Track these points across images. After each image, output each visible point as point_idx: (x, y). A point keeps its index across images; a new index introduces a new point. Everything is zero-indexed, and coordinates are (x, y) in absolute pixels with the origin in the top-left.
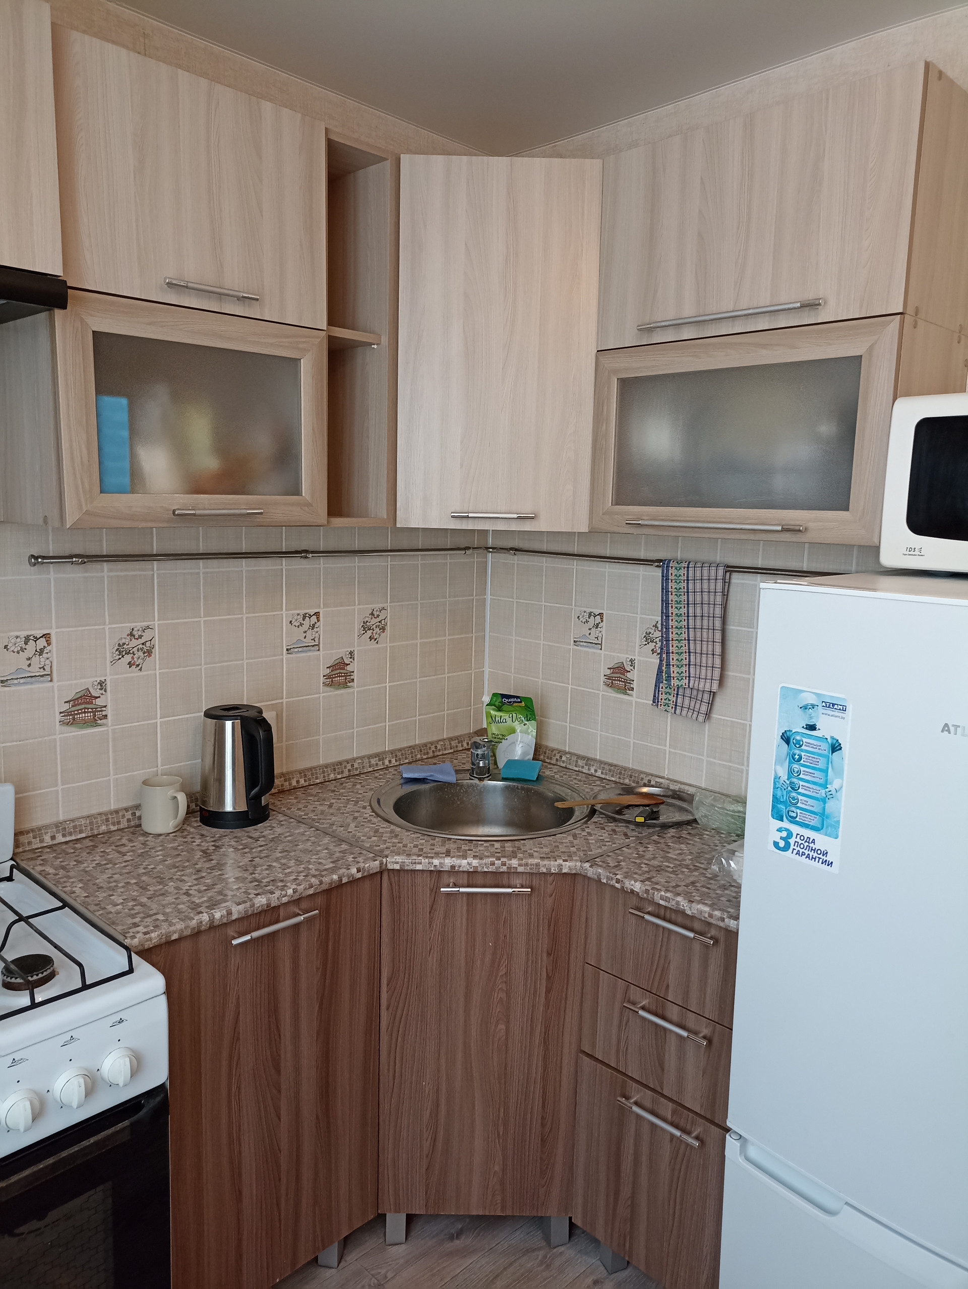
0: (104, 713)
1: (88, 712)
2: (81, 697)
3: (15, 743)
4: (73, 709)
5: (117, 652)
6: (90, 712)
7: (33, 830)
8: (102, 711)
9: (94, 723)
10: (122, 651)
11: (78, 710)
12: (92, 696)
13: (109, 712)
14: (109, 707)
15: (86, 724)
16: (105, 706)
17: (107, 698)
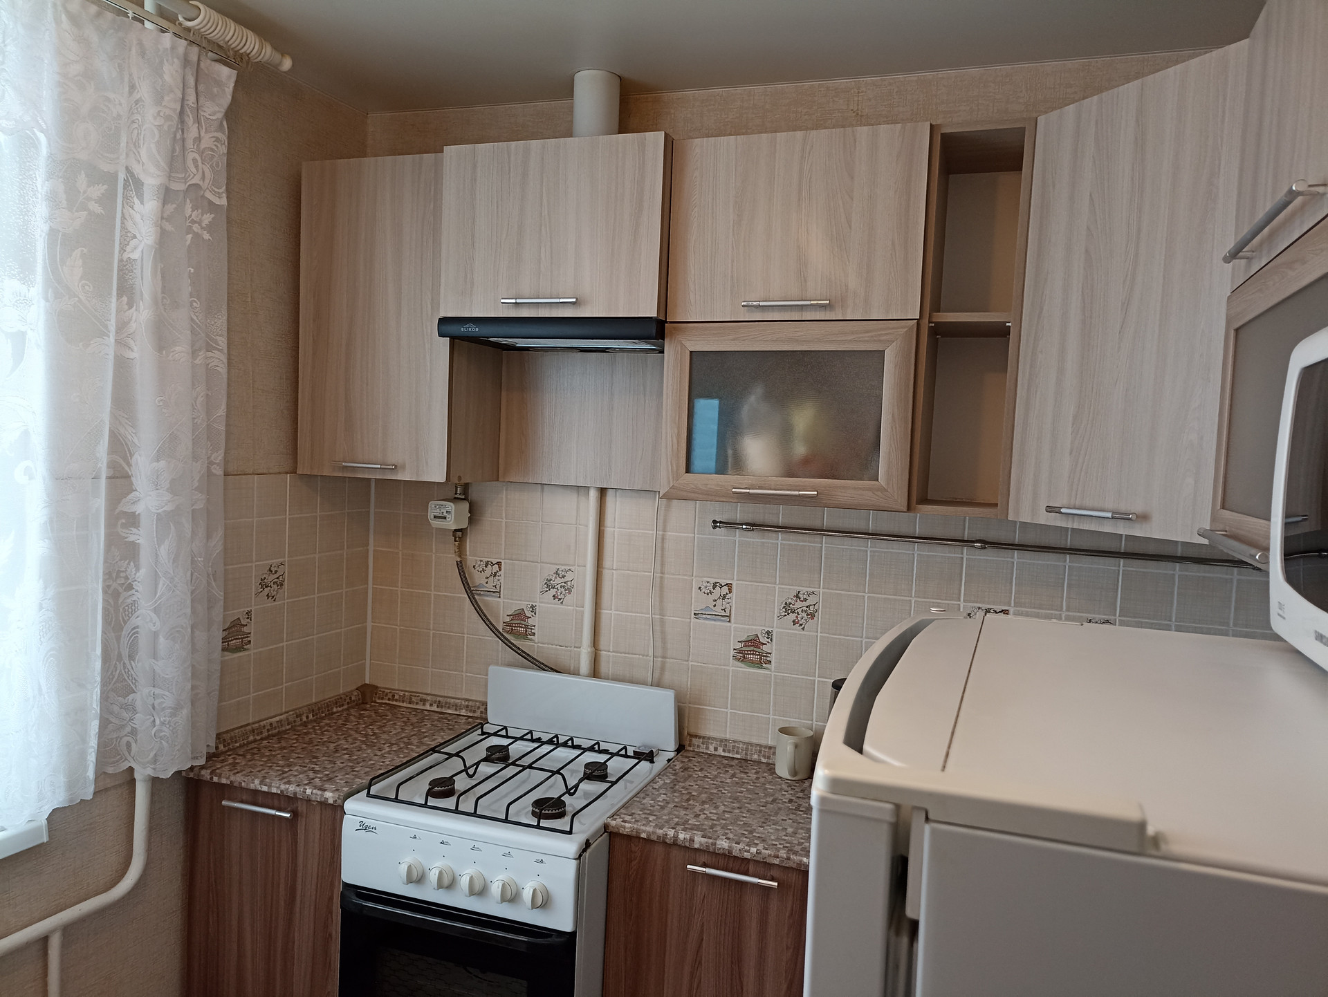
0: (768, 659)
1: (756, 655)
2: (751, 640)
3: (699, 664)
4: (744, 649)
5: (784, 610)
6: (757, 655)
7: (704, 738)
8: (767, 657)
9: (759, 665)
10: (788, 609)
11: (748, 651)
12: (760, 642)
13: (773, 658)
14: (773, 654)
15: (752, 664)
16: (770, 654)
17: (772, 646)
